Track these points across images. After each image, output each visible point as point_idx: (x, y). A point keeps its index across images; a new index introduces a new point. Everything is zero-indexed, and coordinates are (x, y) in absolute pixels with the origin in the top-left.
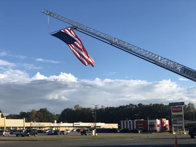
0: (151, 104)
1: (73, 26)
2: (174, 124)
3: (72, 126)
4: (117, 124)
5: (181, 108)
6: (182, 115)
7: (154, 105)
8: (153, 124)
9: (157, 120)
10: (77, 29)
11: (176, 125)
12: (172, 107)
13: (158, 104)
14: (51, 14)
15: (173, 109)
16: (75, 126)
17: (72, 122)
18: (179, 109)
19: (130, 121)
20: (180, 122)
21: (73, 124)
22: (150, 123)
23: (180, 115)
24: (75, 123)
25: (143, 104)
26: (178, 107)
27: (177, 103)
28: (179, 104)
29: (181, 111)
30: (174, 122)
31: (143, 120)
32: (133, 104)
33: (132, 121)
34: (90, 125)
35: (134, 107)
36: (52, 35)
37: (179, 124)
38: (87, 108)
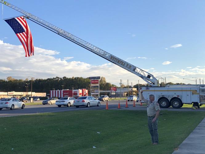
0: (73, 77)
1: (26, 15)
2: (92, 93)
3: (7, 94)
4: (46, 93)
5: (98, 81)
6: (98, 86)
7: (75, 78)
8: (76, 93)
9: (79, 90)
10: (29, 18)
11: (93, 94)
12: (91, 80)
13: (79, 77)
14: (6, 3)
15: (92, 82)
16: (9, 94)
17: (7, 91)
18: (96, 82)
19: (58, 91)
20: (97, 91)
21: (8, 94)
22: (74, 92)
23: (96, 86)
24: (9, 92)
25: (67, 77)
26: (96, 80)
27: (95, 77)
28: (97, 78)
29: (98, 83)
30: (92, 91)
31: (68, 90)
32: (58, 77)
33: (59, 91)
34: (22, 94)
35: (60, 79)
36: (5, 20)
37: (96, 92)
38: (19, 80)
